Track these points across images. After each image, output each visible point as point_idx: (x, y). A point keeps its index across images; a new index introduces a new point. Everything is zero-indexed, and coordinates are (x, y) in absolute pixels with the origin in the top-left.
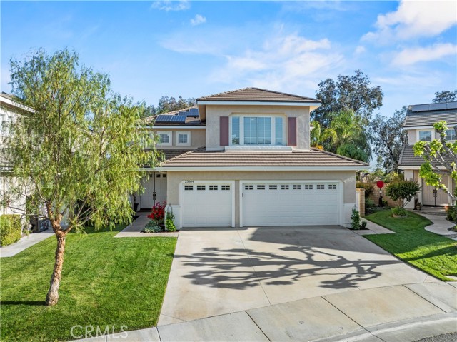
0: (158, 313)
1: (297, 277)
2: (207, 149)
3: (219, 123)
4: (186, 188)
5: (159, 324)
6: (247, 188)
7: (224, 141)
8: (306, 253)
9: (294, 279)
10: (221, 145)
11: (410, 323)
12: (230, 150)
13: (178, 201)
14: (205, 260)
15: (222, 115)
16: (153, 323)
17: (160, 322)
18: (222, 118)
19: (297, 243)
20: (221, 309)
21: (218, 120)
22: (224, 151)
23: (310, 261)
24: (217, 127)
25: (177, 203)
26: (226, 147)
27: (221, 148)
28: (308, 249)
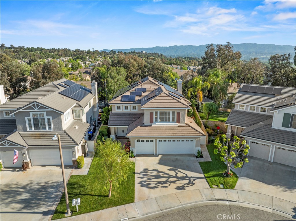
0: (134, 198)
1: (170, 184)
2: (145, 124)
3: (149, 115)
4: (137, 141)
5: (135, 202)
6: (160, 141)
7: (151, 122)
8: (176, 172)
9: (169, 185)
10: (150, 123)
11: (193, 203)
12: (153, 125)
13: (134, 146)
14: (144, 175)
15: (151, 112)
16: (133, 202)
17: (135, 201)
18: (151, 113)
19: (174, 166)
20: (149, 197)
21: (149, 114)
22: (151, 125)
23: (176, 177)
24: (149, 116)
25: (134, 147)
26: (152, 124)
27: (150, 124)
28: (177, 170)
